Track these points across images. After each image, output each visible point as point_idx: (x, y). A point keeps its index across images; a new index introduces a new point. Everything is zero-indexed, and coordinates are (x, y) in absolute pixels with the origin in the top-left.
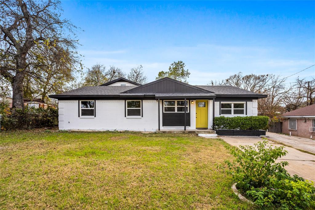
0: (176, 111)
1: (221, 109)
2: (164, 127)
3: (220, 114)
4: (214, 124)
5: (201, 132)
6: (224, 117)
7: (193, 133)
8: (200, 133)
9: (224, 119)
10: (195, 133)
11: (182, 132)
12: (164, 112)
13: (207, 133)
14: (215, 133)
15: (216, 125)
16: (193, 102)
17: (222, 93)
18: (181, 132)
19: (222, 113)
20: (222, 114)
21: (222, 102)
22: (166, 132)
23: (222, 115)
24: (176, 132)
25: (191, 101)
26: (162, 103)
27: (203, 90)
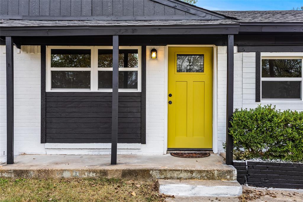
0: (94, 87)
1: (262, 79)
3: (258, 100)
4: (230, 138)
5: (175, 175)
6: (271, 111)
7: (143, 177)
8: (171, 178)
9: (270, 120)
10: (150, 176)
11: (94, 171)
12: (49, 89)
13: (202, 178)
14: (235, 177)
15: (241, 143)
16: (154, 55)
18: (90, 171)
19: (267, 96)
20: (265, 96)
21: (264, 55)
22: (27, 172)
23: (265, 103)
24: (72, 171)
25: (148, 48)
26: (39, 54)
27: (192, 11)
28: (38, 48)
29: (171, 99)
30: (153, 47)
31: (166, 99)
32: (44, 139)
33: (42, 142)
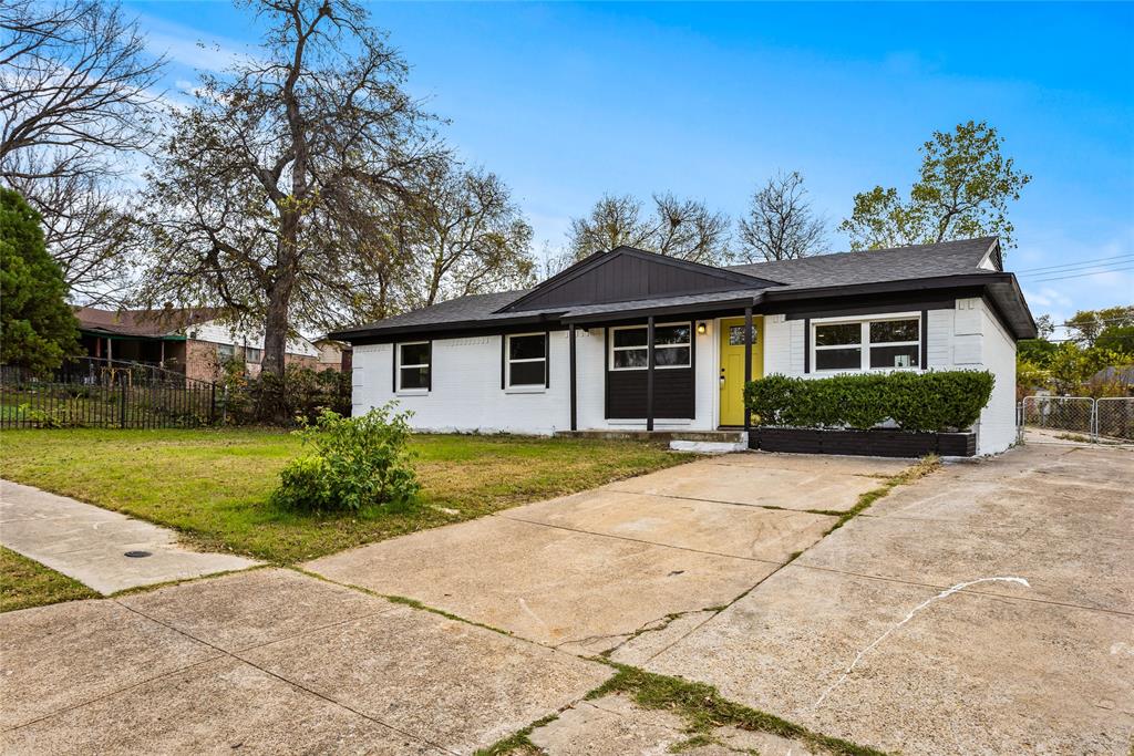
2: (610, 421)
3: (807, 370)
12: (612, 368)
17: (815, 285)
21: (819, 321)
25: (698, 323)
26: (604, 336)
27: (743, 281)
28: (602, 330)
29: (724, 374)
30: (703, 321)
31: (717, 374)
32: (608, 416)
33: (606, 418)
